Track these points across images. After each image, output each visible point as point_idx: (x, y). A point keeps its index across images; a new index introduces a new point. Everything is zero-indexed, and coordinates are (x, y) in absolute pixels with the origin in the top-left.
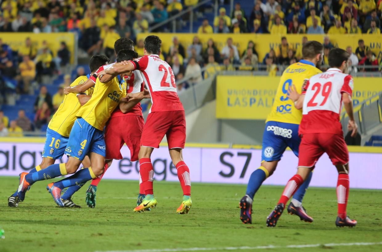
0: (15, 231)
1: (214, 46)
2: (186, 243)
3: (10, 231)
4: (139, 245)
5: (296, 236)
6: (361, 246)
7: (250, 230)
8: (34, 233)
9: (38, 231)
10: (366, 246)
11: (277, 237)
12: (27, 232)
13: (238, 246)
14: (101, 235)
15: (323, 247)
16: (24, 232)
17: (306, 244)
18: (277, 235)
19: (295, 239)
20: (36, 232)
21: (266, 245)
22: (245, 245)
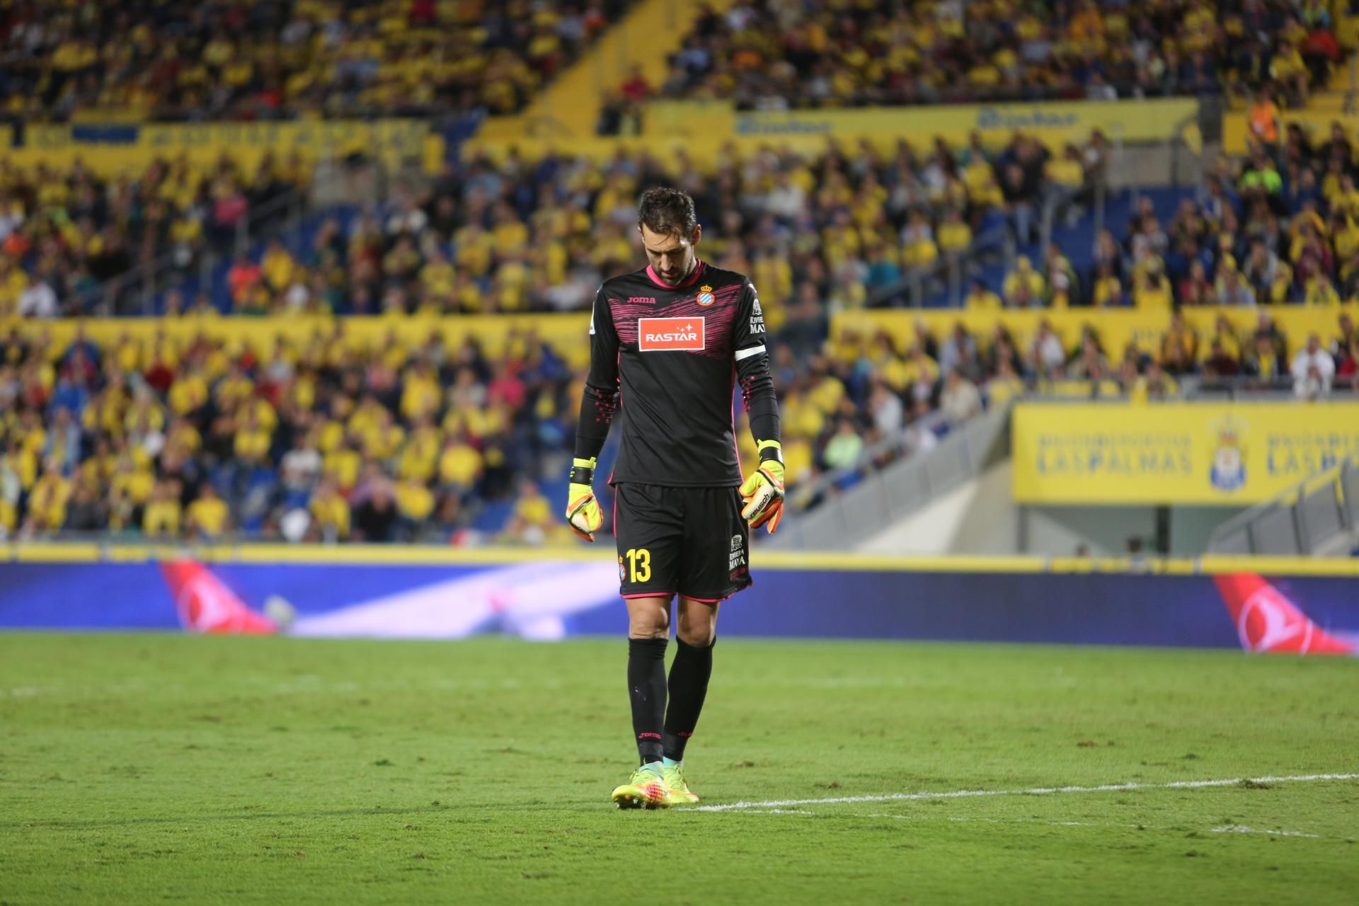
0: (560, 760)
1: (1005, 336)
2: (940, 781)
3: (550, 758)
4: (835, 786)
5: (1187, 762)
6: (1333, 781)
7: (1084, 750)
8: (602, 763)
9: (611, 759)
10: (1345, 782)
11: (1144, 763)
12: (587, 762)
13: (1056, 786)
14: (750, 765)
15: (1249, 785)
16: (579, 762)
17: (1209, 780)
18: (1145, 759)
19: (1184, 769)
20: (606, 760)
21: (1121, 784)
22: (1072, 785)
